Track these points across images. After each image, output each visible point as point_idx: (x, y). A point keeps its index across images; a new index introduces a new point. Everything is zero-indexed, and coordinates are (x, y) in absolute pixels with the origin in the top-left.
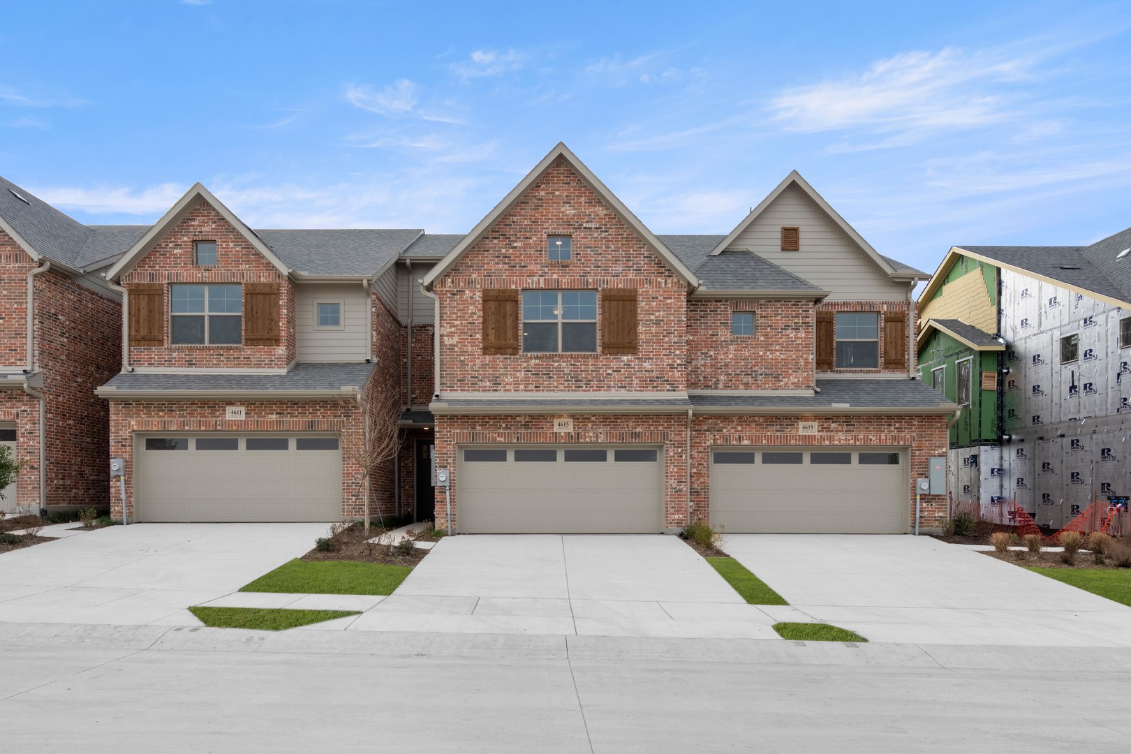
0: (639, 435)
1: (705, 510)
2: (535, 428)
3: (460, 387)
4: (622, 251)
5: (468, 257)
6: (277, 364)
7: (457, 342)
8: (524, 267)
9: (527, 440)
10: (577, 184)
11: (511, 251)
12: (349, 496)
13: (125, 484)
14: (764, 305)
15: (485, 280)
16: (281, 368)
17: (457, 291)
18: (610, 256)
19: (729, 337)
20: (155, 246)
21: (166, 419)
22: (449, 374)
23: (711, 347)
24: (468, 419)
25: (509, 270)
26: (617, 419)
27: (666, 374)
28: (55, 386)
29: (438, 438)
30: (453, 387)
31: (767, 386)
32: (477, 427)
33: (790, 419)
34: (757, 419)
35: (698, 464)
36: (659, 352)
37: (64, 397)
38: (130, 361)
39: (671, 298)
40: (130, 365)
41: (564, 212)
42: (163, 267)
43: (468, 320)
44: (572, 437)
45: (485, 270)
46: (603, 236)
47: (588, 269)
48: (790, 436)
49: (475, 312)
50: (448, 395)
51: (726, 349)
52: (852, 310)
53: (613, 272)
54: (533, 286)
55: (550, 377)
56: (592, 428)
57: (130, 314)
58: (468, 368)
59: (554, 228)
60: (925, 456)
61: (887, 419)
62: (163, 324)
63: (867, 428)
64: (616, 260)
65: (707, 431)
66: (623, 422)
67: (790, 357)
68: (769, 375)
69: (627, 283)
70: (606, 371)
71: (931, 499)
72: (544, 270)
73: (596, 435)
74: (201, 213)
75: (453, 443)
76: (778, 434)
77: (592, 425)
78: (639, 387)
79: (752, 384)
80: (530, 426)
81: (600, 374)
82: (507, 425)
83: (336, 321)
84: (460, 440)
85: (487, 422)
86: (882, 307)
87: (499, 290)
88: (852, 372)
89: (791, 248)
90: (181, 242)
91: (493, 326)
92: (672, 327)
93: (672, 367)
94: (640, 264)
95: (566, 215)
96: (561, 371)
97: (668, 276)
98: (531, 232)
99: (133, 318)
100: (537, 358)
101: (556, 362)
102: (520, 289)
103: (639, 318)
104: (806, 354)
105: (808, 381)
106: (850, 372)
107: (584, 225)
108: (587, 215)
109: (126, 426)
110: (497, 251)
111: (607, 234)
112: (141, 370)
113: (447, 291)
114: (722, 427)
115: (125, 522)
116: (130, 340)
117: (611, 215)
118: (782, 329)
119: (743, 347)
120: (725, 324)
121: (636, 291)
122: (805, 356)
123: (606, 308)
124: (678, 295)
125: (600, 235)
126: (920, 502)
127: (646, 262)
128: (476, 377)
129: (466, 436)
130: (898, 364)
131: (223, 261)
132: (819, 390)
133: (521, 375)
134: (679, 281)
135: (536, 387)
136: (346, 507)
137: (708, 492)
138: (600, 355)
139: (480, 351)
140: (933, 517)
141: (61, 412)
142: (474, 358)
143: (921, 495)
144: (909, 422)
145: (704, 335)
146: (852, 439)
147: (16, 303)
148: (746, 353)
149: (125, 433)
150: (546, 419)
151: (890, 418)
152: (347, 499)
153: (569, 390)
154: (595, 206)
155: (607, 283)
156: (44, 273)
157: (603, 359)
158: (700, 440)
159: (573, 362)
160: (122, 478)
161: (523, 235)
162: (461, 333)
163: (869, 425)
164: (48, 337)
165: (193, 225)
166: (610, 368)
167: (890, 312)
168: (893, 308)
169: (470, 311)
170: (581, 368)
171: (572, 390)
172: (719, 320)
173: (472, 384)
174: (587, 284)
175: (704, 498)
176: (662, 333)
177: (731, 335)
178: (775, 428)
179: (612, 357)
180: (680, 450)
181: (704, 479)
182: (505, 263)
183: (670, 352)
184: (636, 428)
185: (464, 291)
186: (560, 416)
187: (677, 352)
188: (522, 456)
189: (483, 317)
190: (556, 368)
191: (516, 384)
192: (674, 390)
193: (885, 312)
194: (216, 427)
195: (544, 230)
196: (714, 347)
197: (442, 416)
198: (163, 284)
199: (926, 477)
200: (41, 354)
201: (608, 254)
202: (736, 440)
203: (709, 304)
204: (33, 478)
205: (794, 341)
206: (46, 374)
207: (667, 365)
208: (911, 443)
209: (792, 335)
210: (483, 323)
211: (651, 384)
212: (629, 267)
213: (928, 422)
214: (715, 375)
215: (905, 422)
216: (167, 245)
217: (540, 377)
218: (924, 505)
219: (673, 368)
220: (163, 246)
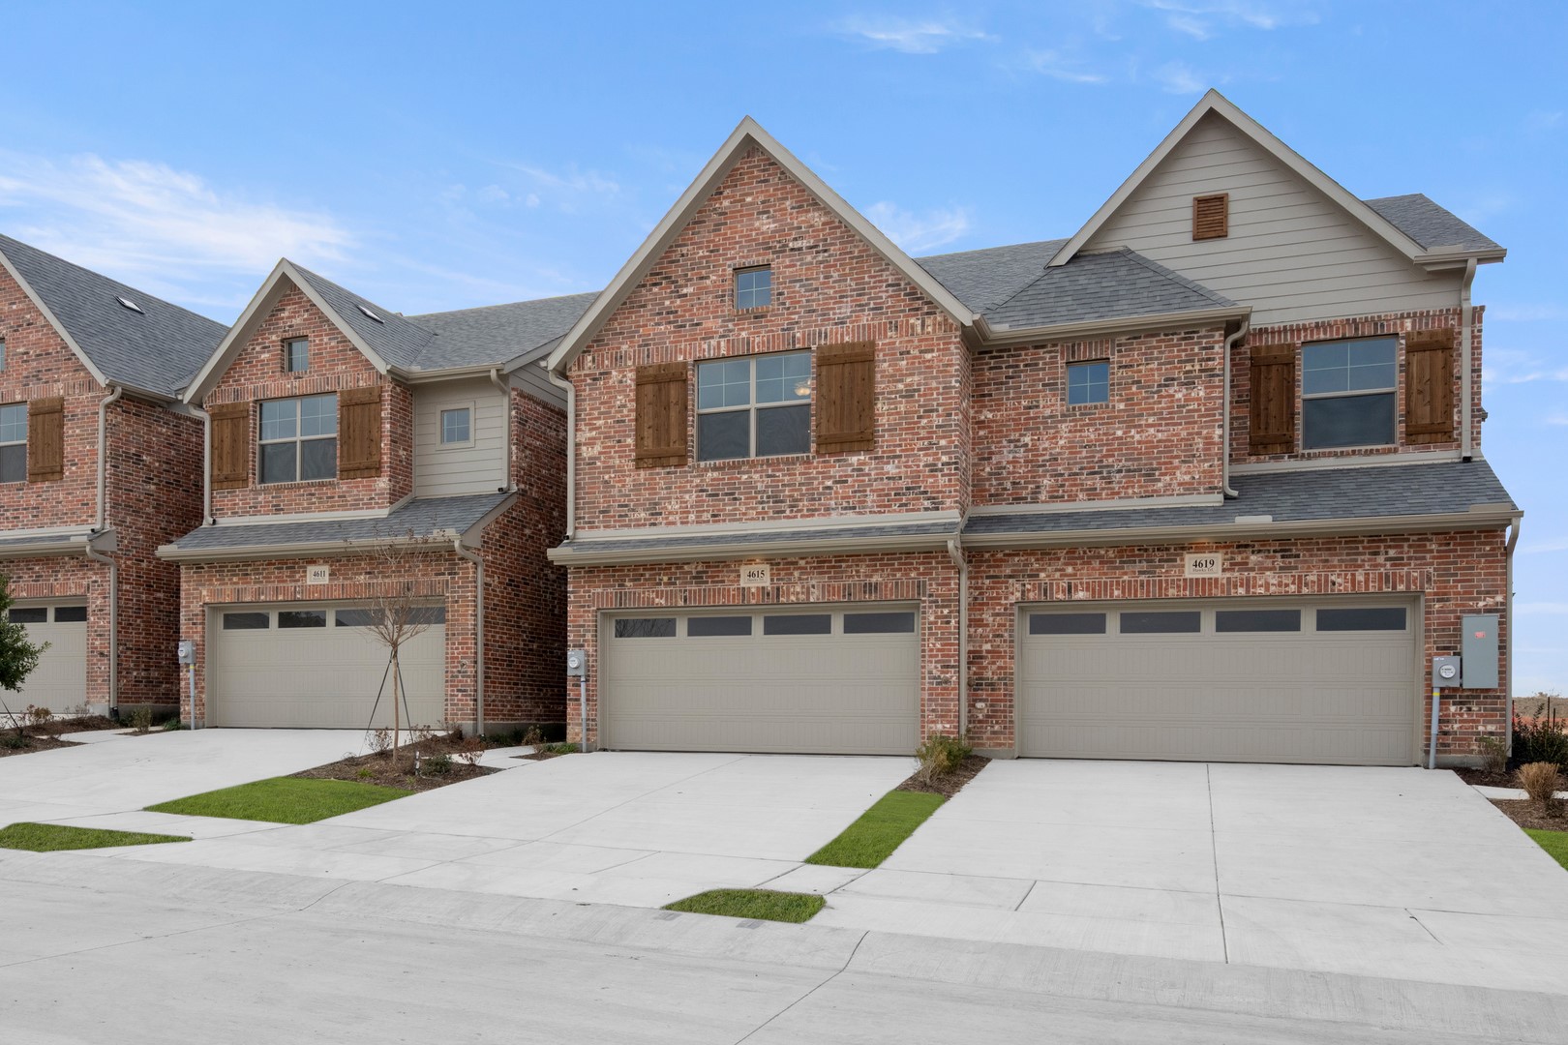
0: (876, 588)
1: (1005, 717)
2: (712, 582)
3: (603, 522)
4: (851, 280)
5: (616, 319)
6: (377, 503)
7: (600, 453)
8: (697, 324)
9: (700, 602)
10: (780, 179)
11: (678, 301)
12: (453, 691)
13: (196, 675)
14: (1125, 345)
15: (639, 353)
16: (382, 507)
17: (601, 374)
18: (832, 291)
19: (1059, 408)
20: (240, 352)
21: (240, 586)
22: (588, 503)
23: (1026, 430)
24: (614, 571)
25: (674, 332)
26: (840, 561)
27: (923, 482)
28: (136, 548)
29: (572, 602)
30: (594, 522)
31: (1130, 491)
32: (627, 584)
33: (1167, 549)
34: (1102, 552)
35: (994, 636)
36: (911, 445)
37: (150, 562)
38: (212, 510)
39: (932, 351)
40: (212, 515)
41: (759, 229)
42: (249, 379)
43: (614, 417)
44: (768, 594)
45: (640, 336)
46: (820, 258)
47: (796, 316)
48: (1167, 581)
49: (625, 403)
50: (586, 535)
51: (1052, 431)
52: (1335, 336)
53: (836, 317)
54: (710, 354)
55: (735, 499)
56: (800, 579)
57: (212, 446)
58: (615, 492)
59: (743, 257)
60: (1455, 611)
61: (1369, 542)
62: (248, 457)
63: (1327, 561)
64: (841, 297)
65: (1010, 577)
66: (851, 566)
67: (1174, 435)
68: (1135, 471)
69: (858, 333)
70: (823, 483)
71: (1468, 697)
72: (727, 326)
73: (807, 590)
74: (292, 299)
75: (592, 608)
76: (1143, 577)
77: (801, 574)
78: (878, 506)
79: (1103, 489)
80: (705, 579)
81: (813, 489)
82: (670, 579)
83: (464, 435)
84: (603, 605)
85: (642, 575)
86: (1402, 325)
87: (660, 366)
88: (1335, 455)
89: (1213, 234)
90: (270, 342)
91: (651, 424)
92: (934, 400)
93: (933, 469)
94: (881, 298)
95: (763, 233)
96: (752, 488)
97: (927, 313)
98: (709, 267)
99: (216, 451)
100: (715, 469)
101: (744, 473)
102: (690, 360)
103: (879, 391)
104: (1207, 427)
105: (1212, 477)
106: (1329, 455)
107: (791, 245)
108: (794, 229)
109: (196, 598)
110: (659, 304)
111: (826, 254)
112: (224, 522)
113: (586, 375)
114: (1037, 570)
115: (192, 726)
116: (212, 482)
117: (833, 222)
118: (1159, 386)
119: (1084, 425)
120: (1052, 386)
121: (873, 344)
122: (1205, 432)
123: (824, 379)
124: (944, 344)
125: (815, 257)
126: (1441, 704)
127: (890, 293)
128: (626, 506)
129: (611, 598)
130: (1436, 433)
131: (317, 363)
132: (1235, 493)
133: (691, 498)
134: (946, 320)
135: (714, 516)
136: (449, 707)
137: (1012, 685)
138: (814, 457)
139: (632, 464)
140: (1473, 733)
141: (144, 581)
142: (623, 476)
143: (1442, 689)
144: (1419, 546)
145: (1014, 409)
146: (1293, 583)
147: (89, 443)
148: (1090, 434)
149: (196, 607)
150: (729, 566)
151: (1376, 540)
152: (452, 695)
153: (763, 519)
154: (808, 211)
155: (826, 337)
156: (117, 401)
157: (818, 462)
158: (998, 593)
159: (770, 472)
160: (192, 667)
161: (696, 274)
162: (605, 438)
163: (1331, 555)
164: (124, 485)
165: (283, 318)
166: (830, 478)
167: (1419, 333)
168: (1427, 324)
169: (618, 403)
170: (783, 480)
171: (770, 518)
172: (1040, 380)
173: (620, 516)
174: (794, 342)
175: (1005, 695)
176: (916, 412)
177: (1062, 405)
178: (1138, 567)
179: (832, 459)
180: (946, 611)
181: (1005, 662)
182: (670, 323)
183: (930, 443)
184: (871, 576)
185: (610, 373)
186: (750, 561)
187: (943, 442)
188: (698, 627)
189: (637, 410)
190: (744, 483)
191: (684, 512)
192: (937, 509)
193: (1408, 334)
194: (295, 596)
195: (728, 263)
196: (1032, 429)
197: (578, 568)
198: (248, 403)
199: (1455, 654)
200: (114, 508)
201: (828, 288)
202: (1063, 591)
203: (1023, 353)
204: (103, 668)
205: (1184, 406)
206: (122, 533)
207: (926, 466)
208: (1422, 587)
209: (1179, 396)
210: (636, 420)
211: (896, 500)
212: (863, 305)
213: (1460, 544)
214: (1034, 477)
215: (1410, 546)
216: (254, 349)
217: (720, 500)
218: (1453, 709)
219: (936, 471)
220: (249, 351)
